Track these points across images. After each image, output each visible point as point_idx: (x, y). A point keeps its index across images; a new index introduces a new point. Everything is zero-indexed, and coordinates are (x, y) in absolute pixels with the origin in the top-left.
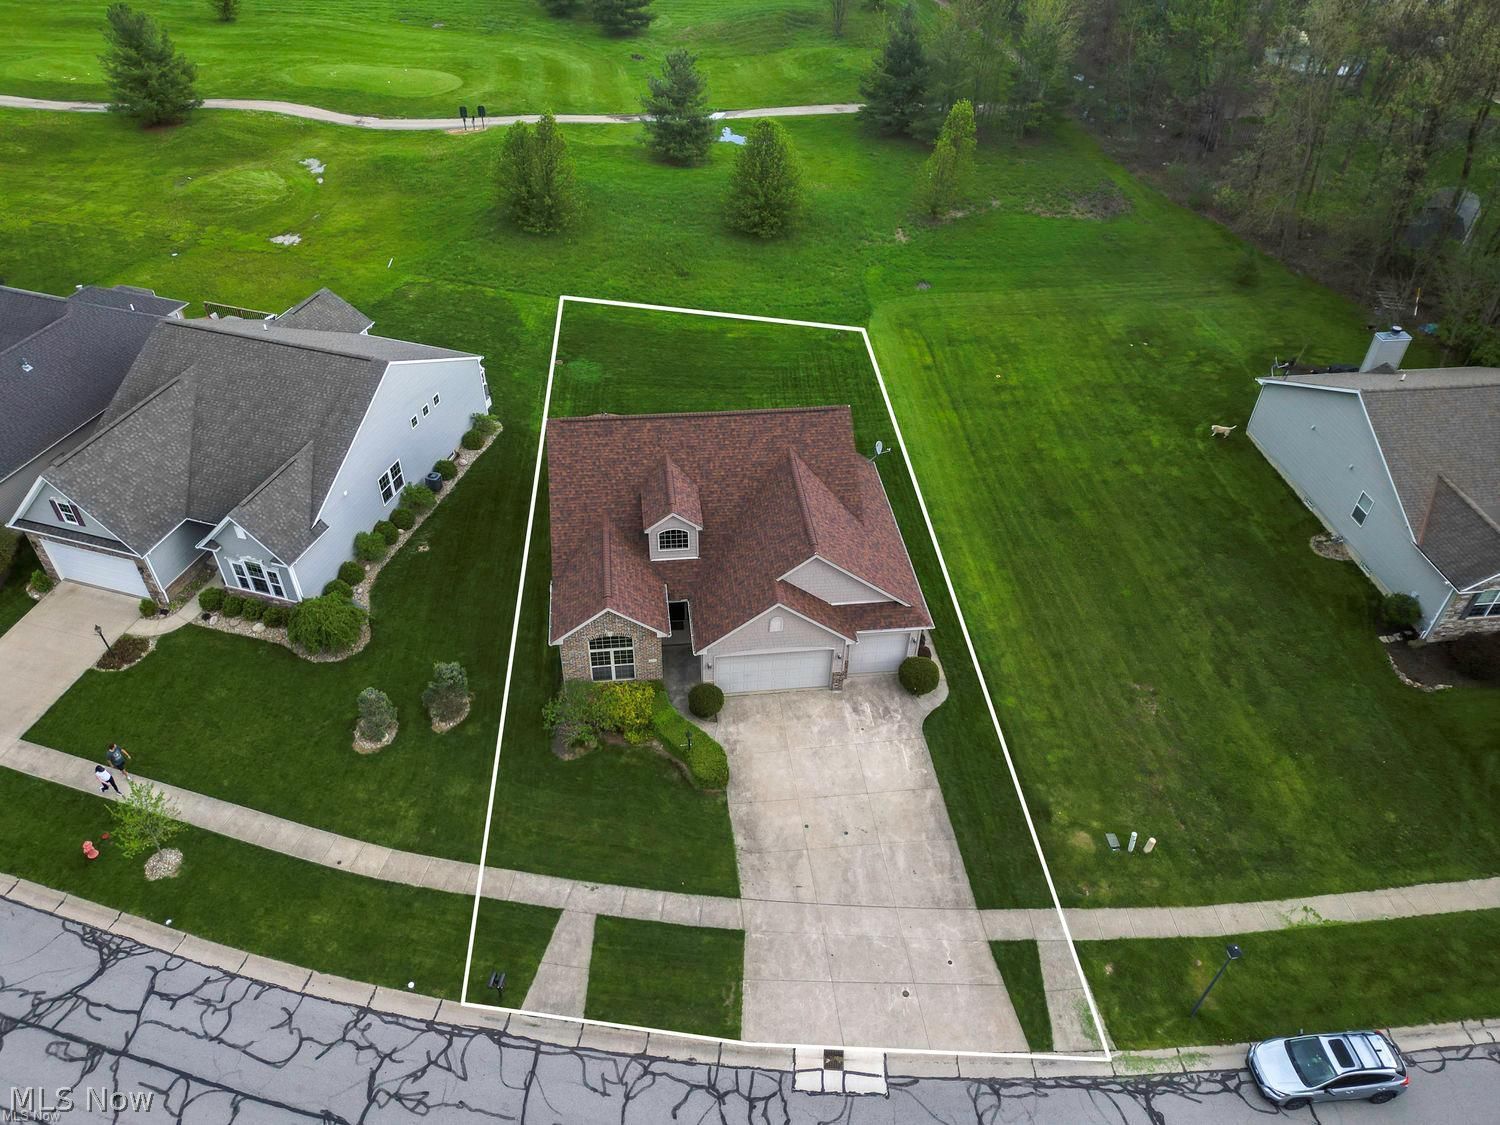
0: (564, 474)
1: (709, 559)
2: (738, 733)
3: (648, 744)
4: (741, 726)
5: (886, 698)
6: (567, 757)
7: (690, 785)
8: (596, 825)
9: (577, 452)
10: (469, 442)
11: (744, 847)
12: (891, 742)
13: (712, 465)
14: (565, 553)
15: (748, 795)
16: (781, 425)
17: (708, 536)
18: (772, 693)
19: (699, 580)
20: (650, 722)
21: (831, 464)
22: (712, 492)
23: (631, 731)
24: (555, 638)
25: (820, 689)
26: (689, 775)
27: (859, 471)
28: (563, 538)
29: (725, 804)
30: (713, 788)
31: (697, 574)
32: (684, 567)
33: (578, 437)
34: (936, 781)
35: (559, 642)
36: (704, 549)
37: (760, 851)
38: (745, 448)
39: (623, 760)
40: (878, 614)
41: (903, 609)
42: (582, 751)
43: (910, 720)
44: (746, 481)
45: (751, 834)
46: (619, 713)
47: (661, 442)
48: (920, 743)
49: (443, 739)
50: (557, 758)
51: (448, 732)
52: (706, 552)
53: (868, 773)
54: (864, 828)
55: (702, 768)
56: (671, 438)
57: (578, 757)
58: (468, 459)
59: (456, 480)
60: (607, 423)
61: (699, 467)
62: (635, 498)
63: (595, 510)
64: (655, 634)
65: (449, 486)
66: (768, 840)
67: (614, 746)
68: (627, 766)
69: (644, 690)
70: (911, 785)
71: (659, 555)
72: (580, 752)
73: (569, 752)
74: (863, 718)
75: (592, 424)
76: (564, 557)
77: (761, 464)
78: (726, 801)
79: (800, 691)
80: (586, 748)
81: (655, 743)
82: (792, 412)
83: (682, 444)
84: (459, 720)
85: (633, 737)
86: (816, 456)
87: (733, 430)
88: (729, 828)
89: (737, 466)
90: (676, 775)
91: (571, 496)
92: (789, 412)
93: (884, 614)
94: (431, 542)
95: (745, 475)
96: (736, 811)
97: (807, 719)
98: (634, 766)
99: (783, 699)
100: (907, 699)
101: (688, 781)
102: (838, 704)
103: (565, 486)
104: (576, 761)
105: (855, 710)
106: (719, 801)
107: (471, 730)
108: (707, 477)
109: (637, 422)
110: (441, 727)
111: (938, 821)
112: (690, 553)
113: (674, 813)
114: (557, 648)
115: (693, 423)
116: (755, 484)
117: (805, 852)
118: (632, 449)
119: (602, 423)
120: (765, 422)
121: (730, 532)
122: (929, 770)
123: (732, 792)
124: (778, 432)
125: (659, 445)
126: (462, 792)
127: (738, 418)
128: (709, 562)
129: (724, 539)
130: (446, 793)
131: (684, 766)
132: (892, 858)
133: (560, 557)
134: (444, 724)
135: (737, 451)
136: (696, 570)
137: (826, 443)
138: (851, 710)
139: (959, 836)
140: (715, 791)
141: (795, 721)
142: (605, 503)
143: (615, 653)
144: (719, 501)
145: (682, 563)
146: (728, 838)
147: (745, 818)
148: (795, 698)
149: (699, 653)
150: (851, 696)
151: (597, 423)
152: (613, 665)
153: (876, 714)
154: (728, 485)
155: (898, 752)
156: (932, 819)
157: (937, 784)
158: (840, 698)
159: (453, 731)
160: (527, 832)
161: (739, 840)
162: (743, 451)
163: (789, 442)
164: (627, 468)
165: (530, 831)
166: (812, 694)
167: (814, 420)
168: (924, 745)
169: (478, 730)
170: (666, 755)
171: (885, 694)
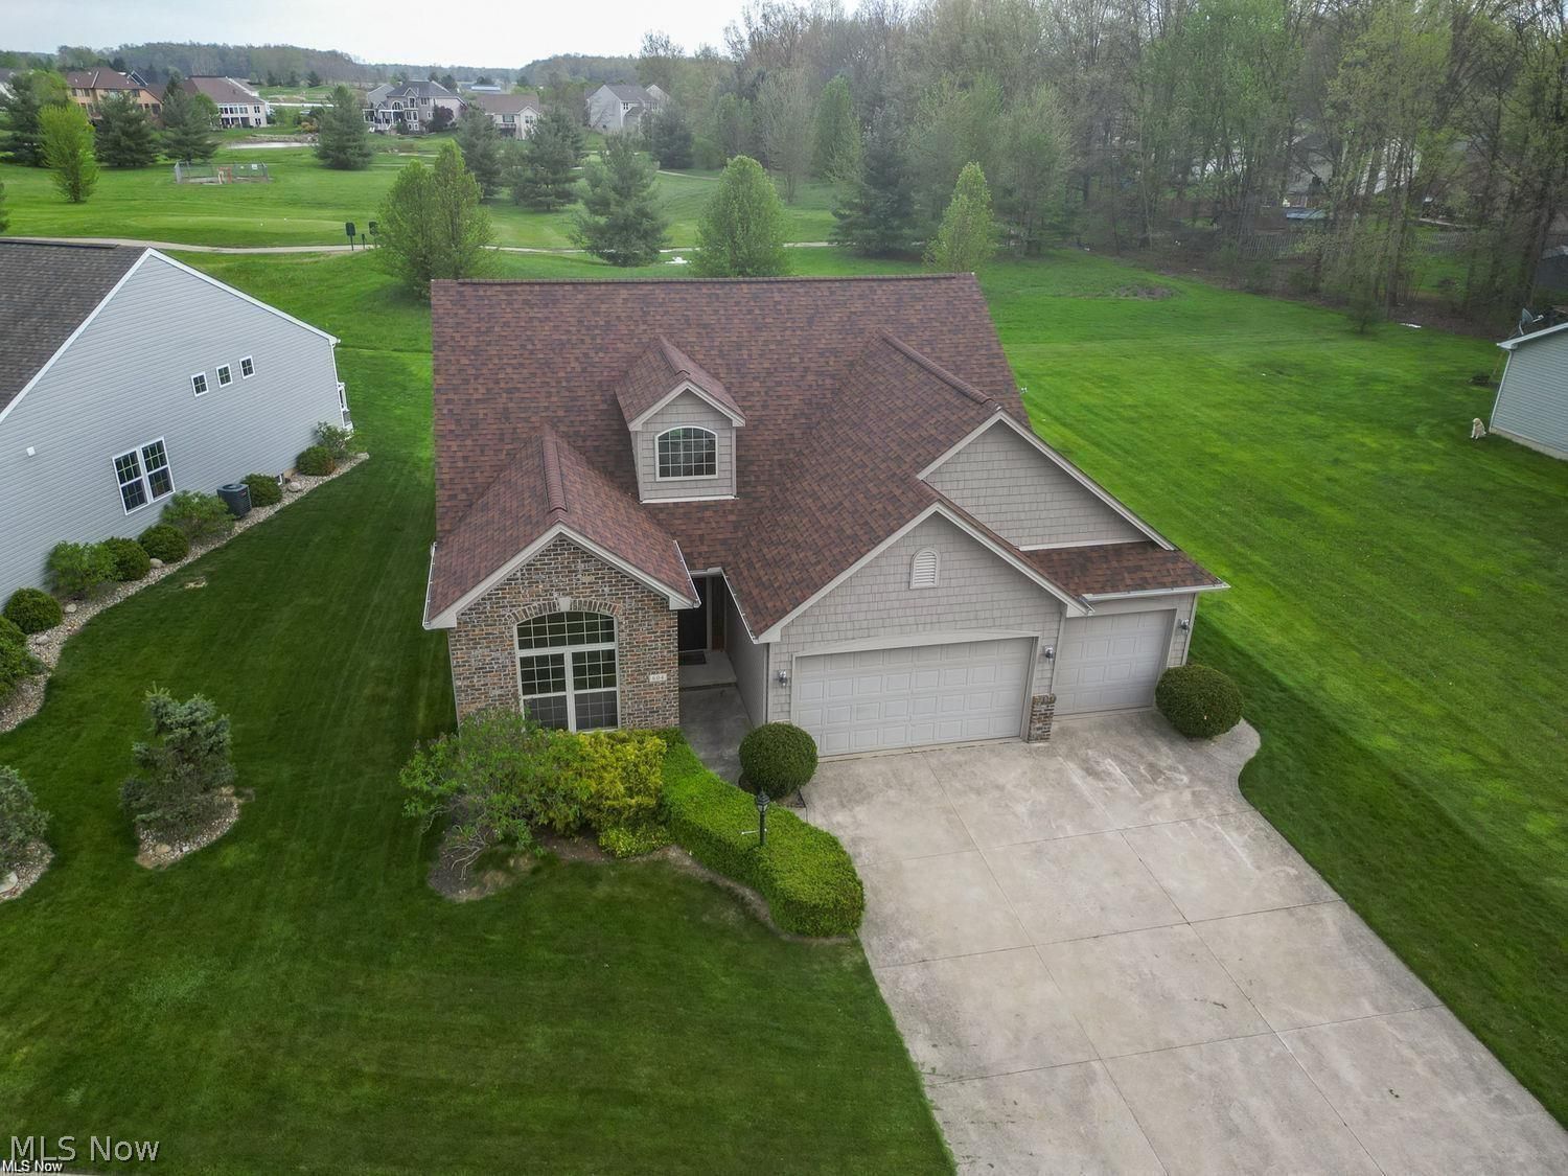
0: (464, 361)
1: (756, 499)
2: (858, 825)
3: (657, 855)
4: (861, 812)
5: (1145, 751)
6: (464, 896)
7: (769, 932)
8: (538, 1041)
9: (489, 330)
10: (306, 464)
11: (939, 1065)
12: (1191, 822)
13: (745, 352)
14: (465, 490)
15: (914, 944)
16: (861, 297)
17: (752, 463)
18: (910, 752)
19: (740, 534)
20: (660, 805)
21: (959, 353)
22: (752, 394)
23: (616, 824)
24: (436, 611)
25: (1005, 740)
26: (764, 911)
27: (1011, 362)
28: (460, 464)
29: (864, 970)
30: (827, 935)
31: (736, 526)
32: (708, 514)
33: (491, 307)
34: (1326, 887)
35: (448, 619)
36: (747, 483)
37: (983, 1073)
38: (802, 329)
39: (602, 890)
40: (1115, 564)
41: (1159, 555)
42: (501, 878)
43: (1209, 782)
44: (810, 377)
45: (946, 1032)
46: (586, 787)
47: (649, 318)
48: (1254, 822)
49: (158, 880)
50: (440, 898)
51: (173, 865)
52: (749, 489)
53: (1173, 884)
54: (1217, 998)
55: (799, 880)
56: (666, 312)
57: (490, 892)
58: (305, 484)
59: (278, 507)
60: (546, 288)
61: (721, 355)
62: (604, 401)
63: (527, 420)
64: (665, 600)
65: (262, 514)
66: (996, 1049)
67: (576, 866)
68: (610, 903)
69: (641, 742)
70: (1276, 900)
71: (658, 491)
72: (496, 879)
73: (469, 884)
74: (1113, 784)
75: (518, 289)
76: (464, 496)
77: (835, 352)
78: (865, 962)
79: (964, 746)
80: (508, 871)
81: (673, 853)
82: (879, 280)
83: (687, 320)
84: (204, 840)
85: (621, 840)
86: (930, 343)
87: (779, 303)
88: (889, 1024)
89: (793, 355)
90: (731, 915)
91: (476, 396)
92: (873, 280)
93: (1126, 564)
94: (210, 576)
95: (807, 369)
96: (896, 982)
97: (997, 794)
98: (629, 901)
99: (934, 761)
100: (1184, 748)
101: (763, 925)
102: (1053, 764)
103: (466, 381)
104: (486, 900)
105: (1091, 771)
106: (847, 964)
107: (231, 857)
108: (738, 369)
109: (603, 287)
110: (159, 854)
111: (1382, 970)
112: (718, 488)
113: (742, 996)
114: (443, 634)
115: (704, 291)
116: (828, 381)
117: (1096, 1065)
118: (596, 327)
119: (537, 288)
120: (832, 293)
121: (791, 456)
122: (1295, 866)
123: (874, 942)
124: (859, 306)
125: (645, 322)
126: (182, 991)
127: (783, 286)
128: (757, 505)
129: (781, 466)
130: (137, 998)
131: (748, 893)
132: (1320, 1063)
133: (453, 497)
134: (166, 848)
135: (788, 333)
136: (732, 518)
137: (943, 324)
138: (1081, 773)
139: (1449, 1000)
140: (834, 940)
141: (973, 796)
142: (547, 408)
143: (577, 657)
144: (765, 407)
145: (703, 507)
146: (891, 1048)
147: (920, 997)
148: (958, 758)
149: (764, 638)
150: (1072, 749)
151: (528, 288)
152: (570, 693)
153: (1135, 777)
154: (779, 384)
155: (1215, 839)
156: (1364, 967)
157: (1332, 894)
158: (1051, 753)
159: (189, 861)
160: (353, 1075)
161: (921, 1050)
162: (799, 333)
163: (879, 322)
164: (586, 355)
165: (357, 1074)
166: (992, 751)
167: (917, 291)
168: (1262, 823)
169: (251, 856)
170: (702, 873)
171: (1136, 742)
